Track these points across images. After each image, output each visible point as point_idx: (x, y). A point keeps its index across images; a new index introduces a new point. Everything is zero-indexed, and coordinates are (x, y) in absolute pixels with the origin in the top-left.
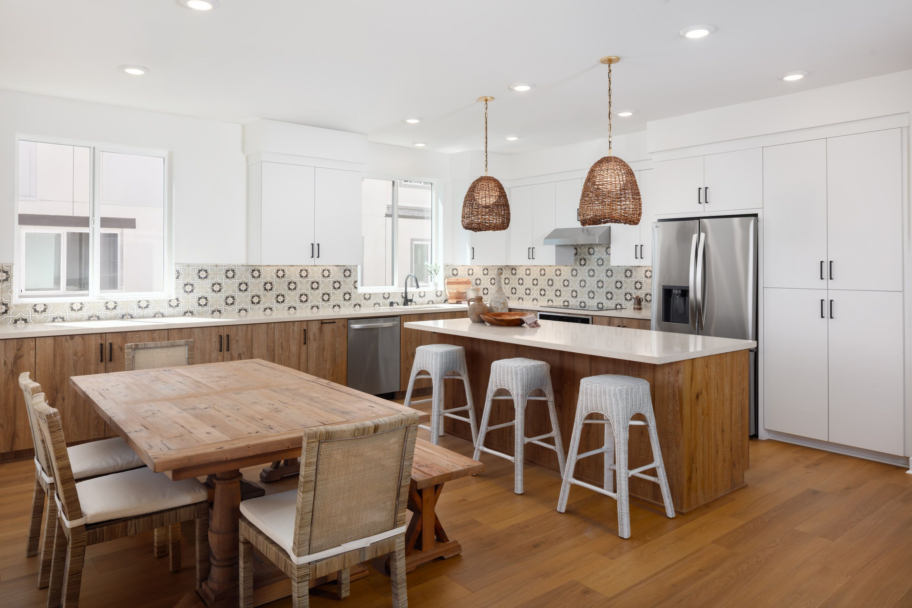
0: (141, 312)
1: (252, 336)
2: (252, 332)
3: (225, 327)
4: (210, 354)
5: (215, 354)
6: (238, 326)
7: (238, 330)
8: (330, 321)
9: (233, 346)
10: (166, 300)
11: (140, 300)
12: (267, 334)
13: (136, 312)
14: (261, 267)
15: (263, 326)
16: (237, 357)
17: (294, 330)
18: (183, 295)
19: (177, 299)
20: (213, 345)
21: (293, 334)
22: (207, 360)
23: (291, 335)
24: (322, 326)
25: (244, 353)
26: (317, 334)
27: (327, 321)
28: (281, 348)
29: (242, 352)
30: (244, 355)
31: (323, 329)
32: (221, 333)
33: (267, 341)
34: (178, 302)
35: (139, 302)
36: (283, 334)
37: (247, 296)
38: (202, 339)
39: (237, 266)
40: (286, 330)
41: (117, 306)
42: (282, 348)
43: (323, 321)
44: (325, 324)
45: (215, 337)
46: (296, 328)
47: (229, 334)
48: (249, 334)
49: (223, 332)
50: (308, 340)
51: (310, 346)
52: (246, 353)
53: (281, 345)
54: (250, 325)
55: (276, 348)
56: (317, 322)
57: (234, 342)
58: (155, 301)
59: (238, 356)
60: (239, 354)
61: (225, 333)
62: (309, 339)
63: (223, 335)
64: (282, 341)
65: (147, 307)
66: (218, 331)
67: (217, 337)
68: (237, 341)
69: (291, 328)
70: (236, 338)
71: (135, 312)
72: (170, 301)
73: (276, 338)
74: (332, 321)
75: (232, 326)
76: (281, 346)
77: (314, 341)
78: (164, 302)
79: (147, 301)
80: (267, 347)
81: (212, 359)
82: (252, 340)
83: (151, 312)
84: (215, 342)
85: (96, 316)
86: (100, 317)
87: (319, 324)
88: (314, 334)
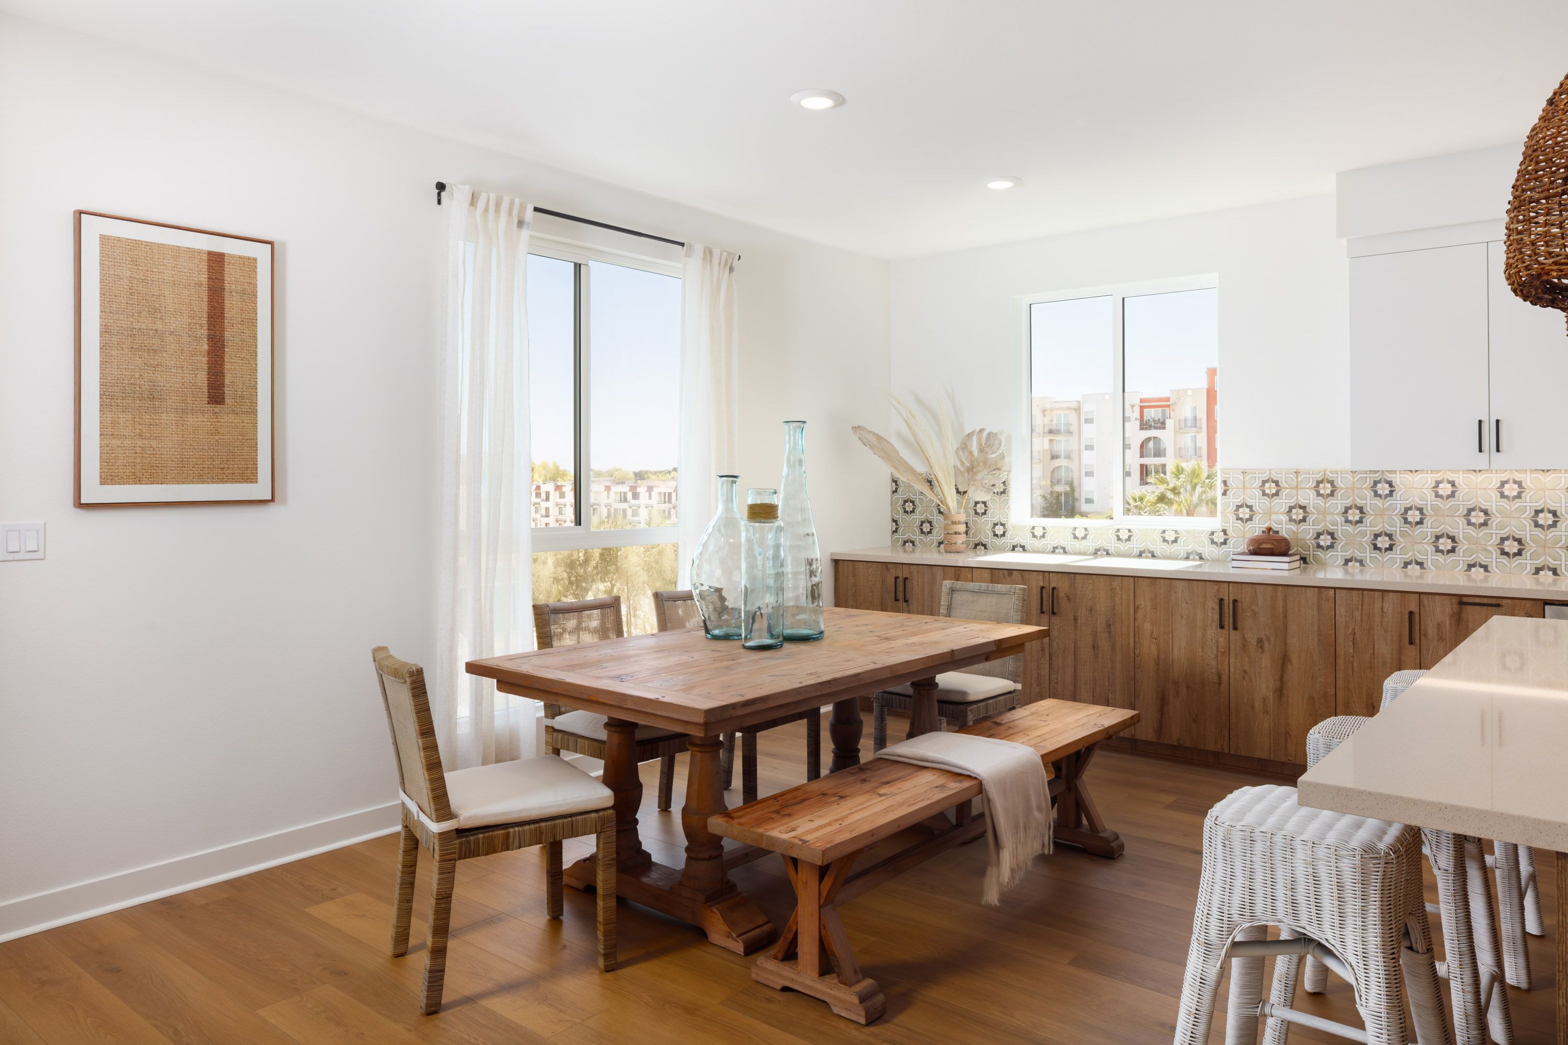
0: (1166, 548)
1: (1285, 607)
2: (1285, 601)
3: (1231, 584)
4: (1204, 629)
5: (1213, 631)
6: (1257, 586)
7: (1255, 593)
8: (1485, 601)
9: (1246, 621)
10: (1205, 533)
11: (1165, 528)
12: (1319, 609)
13: (1160, 548)
14: (1394, 475)
15: (1310, 592)
16: (1255, 644)
17: (1385, 610)
18: (1234, 525)
19: (1225, 532)
20: (1210, 614)
21: (1382, 617)
22: (1198, 639)
23: (1377, 618)
24: (1460, 610)
25: (1268, 639)
26: (1448, 627)
27: (1478, 600)
28: (1351, 643)
29: (1264, 638)
30: (1269, 643)
31: (1464, 616)
32: (1224, 595)
33: (1319, 624)
34: (1227, 537)
35: (1164, 532)
36: (1357, 614)
37: (1363, 534)
38: (1189, 601)
39: (1339, 473)
40: (1365, 606)
41: (1132, 536)
42: (1354, 644)
43: (1465, 600)
44: (1469, 608)
45: (1213, 600)
46: (1390, 605)
47: (1239, 599)
48: (1280, 604)
49: (1226, 594)
50: (1422, 637)
51: (1428, 650)
52: (1272, 640)
53: (1351, 636)
54: (1280, 588)
55: (1340, 641)
56: (1447, 601)
57: (1248, 614)
58: (1188, 532)
59: (1258, 643)
60: (1258, 639)
61: (1230, 596)
62: (1425, 635)
63: (1226, 598)
64: (1354, 629)
65: (1175, 541)
66: (1218, 591)
67: (1216, 600)
68: (1255, 614)
69: (1376, 605)
70: (1253, 607)
71: (1158, 548)
72: (1213, 533)
73: (1341, 620)
74: (1494, 601)
75: (1244, 585)
76: (1351, 639)
77: (1439, 640)
78: (1203, 535)
79: (1175, 531)
80: (1319, 635)
81: (1208, 639)
82: (1285, 617)
83: (1182, 551)
84: (1213, 609)
85: (1105, 550)
86: (1110, 552)
87: (1451, 604)
88: (1439, 625)
